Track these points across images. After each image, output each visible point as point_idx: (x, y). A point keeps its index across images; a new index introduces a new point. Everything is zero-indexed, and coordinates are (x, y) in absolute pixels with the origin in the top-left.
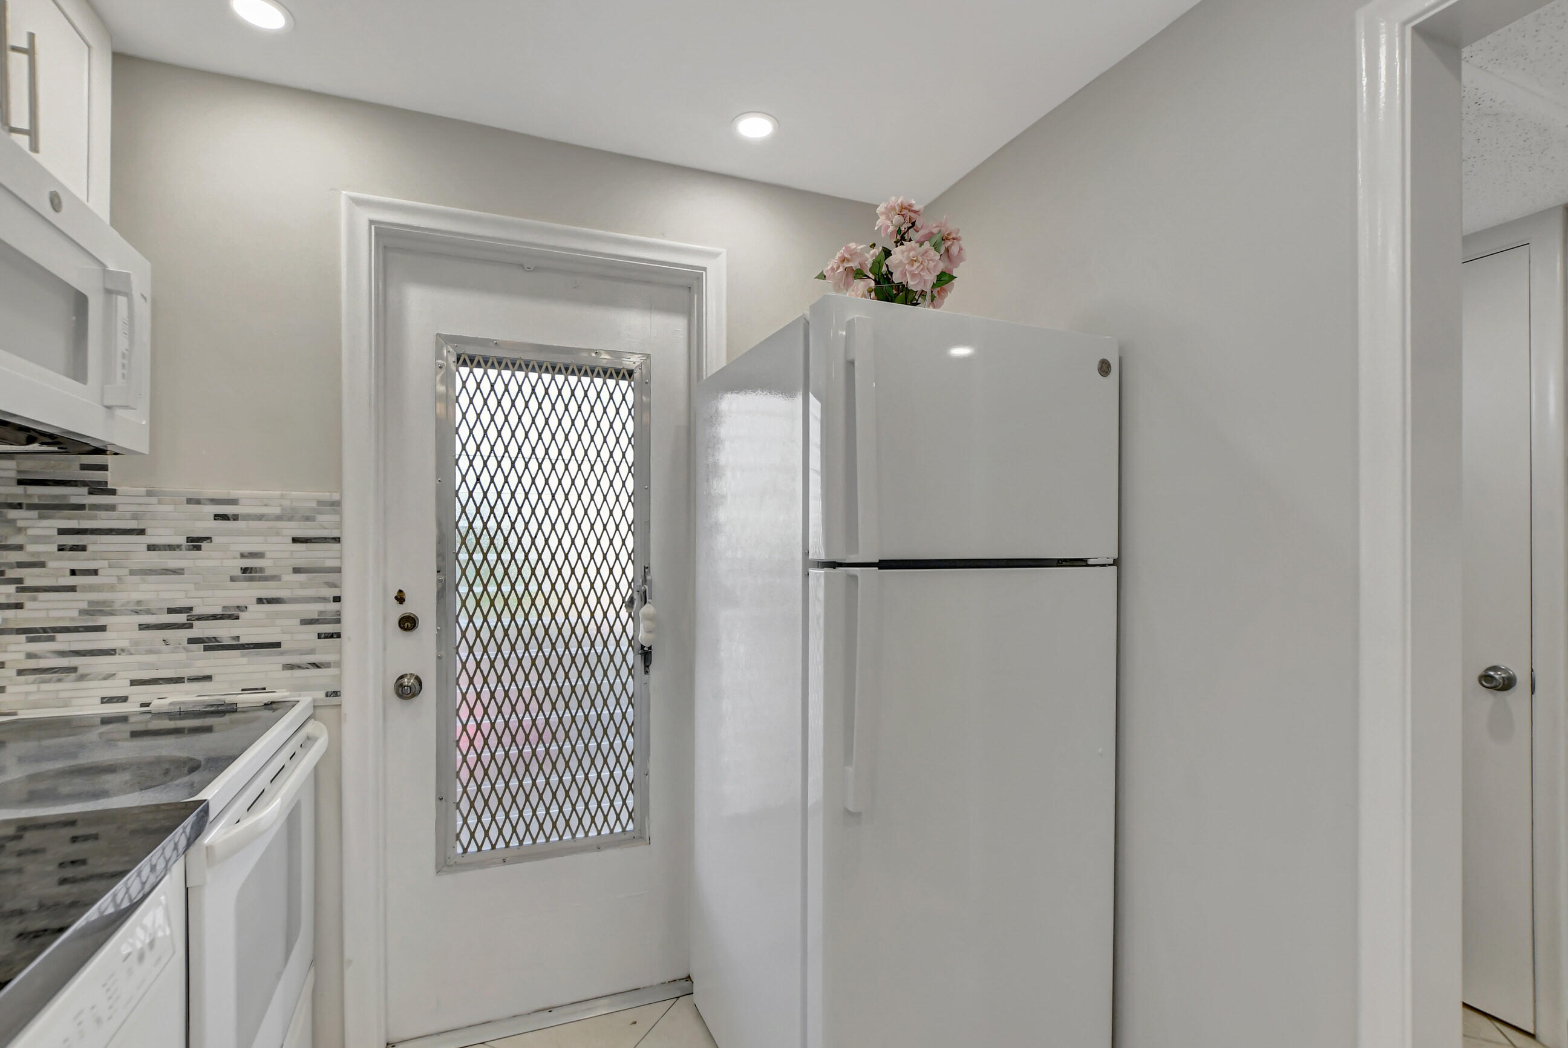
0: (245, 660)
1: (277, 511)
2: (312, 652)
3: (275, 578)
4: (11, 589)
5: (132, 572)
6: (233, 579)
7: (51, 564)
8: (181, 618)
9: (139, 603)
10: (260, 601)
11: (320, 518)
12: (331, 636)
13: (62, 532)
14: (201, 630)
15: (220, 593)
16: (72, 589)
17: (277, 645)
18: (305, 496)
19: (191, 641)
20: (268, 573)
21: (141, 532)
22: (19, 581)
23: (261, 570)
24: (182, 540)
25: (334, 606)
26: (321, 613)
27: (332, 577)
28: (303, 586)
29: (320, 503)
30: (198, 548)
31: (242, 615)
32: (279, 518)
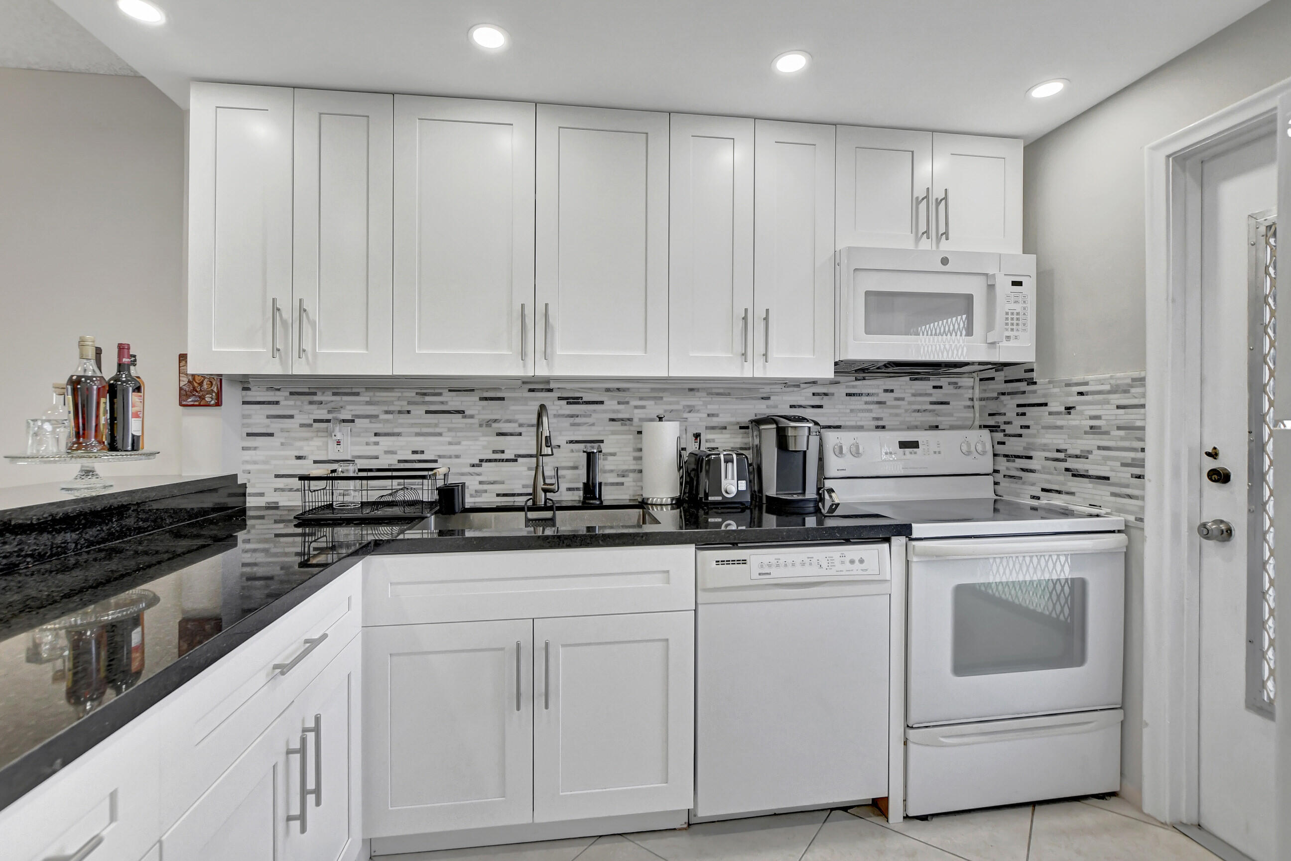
0: (1090, 485)
1: (1107, 387)
2: (1127, 486)
3: (1107, 433)
4: (1002, 434)
5: (1043, 428)
6: (1086, 433)
7: (1015, 423)
8: (1061, 455)
9: (1045, 445)
10: (1099, 448)
11: (1133, 390)
12: (1139, 477)
13: (1019, 406)
14: (1072, 464)
15: (1079, 441)
16: (1020, 436)
17: (1107, 478)
18: (1124, 376)
19: (1067, 470)
20: (1103, 429)
21: (1046, 405)
22: (1004, 431)
23: (1099, 427)
24: (1062, 409)
25: (1140, 455)
26: (1133, 459)
27: (1138, 433)
28: (1122, 439)
29: (1134, 380)
30: (1069, 413)
31: (1090, 456)
32: (1109, 392)
